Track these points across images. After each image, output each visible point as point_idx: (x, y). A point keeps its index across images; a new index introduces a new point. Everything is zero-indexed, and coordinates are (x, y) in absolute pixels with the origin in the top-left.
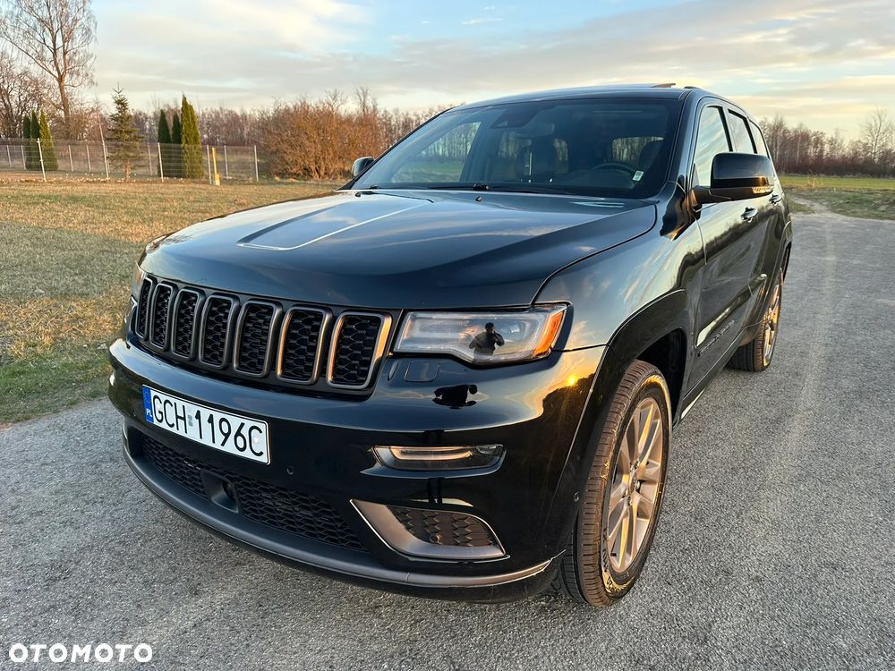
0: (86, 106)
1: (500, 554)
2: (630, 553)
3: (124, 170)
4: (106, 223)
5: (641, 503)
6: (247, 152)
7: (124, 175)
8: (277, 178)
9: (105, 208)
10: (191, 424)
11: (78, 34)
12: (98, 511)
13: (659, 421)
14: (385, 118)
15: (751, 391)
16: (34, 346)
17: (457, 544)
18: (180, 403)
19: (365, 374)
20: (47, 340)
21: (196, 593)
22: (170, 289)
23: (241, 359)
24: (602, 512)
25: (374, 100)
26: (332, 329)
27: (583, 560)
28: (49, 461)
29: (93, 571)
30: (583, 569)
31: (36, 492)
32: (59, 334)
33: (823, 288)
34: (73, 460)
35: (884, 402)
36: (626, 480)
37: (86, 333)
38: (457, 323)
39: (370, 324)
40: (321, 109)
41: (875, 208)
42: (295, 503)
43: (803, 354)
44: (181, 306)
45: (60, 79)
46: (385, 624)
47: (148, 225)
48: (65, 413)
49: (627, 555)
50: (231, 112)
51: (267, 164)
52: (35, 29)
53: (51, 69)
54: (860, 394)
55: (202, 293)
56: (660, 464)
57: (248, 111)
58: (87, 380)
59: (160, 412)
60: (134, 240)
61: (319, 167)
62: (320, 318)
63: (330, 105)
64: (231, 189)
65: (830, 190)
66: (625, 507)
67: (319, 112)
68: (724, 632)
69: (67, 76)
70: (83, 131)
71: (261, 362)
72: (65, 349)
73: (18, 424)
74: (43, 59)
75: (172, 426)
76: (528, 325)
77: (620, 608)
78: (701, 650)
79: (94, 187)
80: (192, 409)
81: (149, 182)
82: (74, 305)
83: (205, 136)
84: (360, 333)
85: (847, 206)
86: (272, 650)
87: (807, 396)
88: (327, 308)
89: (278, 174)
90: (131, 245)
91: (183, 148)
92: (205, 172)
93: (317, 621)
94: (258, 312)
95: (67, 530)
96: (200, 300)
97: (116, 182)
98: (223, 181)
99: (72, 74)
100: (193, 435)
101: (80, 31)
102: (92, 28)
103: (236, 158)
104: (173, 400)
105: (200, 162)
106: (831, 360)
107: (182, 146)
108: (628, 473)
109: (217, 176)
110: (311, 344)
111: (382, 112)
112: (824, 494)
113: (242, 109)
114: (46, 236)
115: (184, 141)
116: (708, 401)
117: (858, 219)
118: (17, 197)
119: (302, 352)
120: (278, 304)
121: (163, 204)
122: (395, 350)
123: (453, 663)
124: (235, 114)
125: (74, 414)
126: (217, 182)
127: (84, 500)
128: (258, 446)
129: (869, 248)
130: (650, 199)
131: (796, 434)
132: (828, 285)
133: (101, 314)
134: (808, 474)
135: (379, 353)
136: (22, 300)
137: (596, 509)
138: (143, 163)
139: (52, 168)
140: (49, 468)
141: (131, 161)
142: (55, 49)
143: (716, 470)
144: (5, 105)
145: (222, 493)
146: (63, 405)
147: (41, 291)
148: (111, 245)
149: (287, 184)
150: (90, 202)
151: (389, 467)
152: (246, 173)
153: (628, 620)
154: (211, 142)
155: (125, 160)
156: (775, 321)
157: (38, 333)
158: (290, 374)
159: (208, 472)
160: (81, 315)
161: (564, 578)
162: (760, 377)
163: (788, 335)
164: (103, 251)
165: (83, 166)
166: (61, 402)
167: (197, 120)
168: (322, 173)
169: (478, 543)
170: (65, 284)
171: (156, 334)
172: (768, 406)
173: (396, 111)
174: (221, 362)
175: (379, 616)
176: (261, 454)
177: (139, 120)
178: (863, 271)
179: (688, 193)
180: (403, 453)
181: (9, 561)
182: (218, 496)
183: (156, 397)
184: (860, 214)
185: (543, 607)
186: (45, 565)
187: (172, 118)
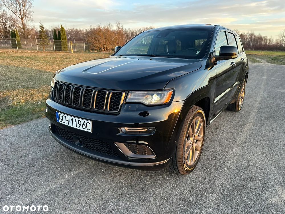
0: (31, 27)
1: (155, 157)
2: (193, 160)
3: (43, 48)
4: (38, 65)
5: (196, 146)
6: (81, 42)
7: (43, 50)
8: (91, 51)
9: (38, 61)
10: (70, 122)
11: (27, 4)
12: (42, 149)
13: (202, 123)
14: (125, 31)
15: (234, 117)
16: (19, 103)
17: (143, 154)
18: (67, 116)
19: (118, 108)
20: (23, 101)
21: (71, 170)
22: (63, 85)
23: (84, 104)
24: (183, 147)
25: (122, 26)
26: (109, 96)
27: (178, 160)
28: (26, 135)
29: (41, 164)
30: (178, 163)
31: (24, 144)
32: (26, 99)
33: (261, 87)
34: (33, 135)
35: (274, 121)
36: (191, 139)
37: (34, 99)
38: (143, 94)
39: (119, 94)
40: (105, 28)
41: (281, 61)
42: (99, 146)
43: (252, 106)
44: (67, 89)
45: (22, 19)
46: (124, 179)
47: (51, 66)
48: (30, 122)
49: (192, 161)
50: (76, 29)
51: (88, 46)
52: (14, 3)
53: (19, 16)
54: (268, 118)
55: (73, 86)
56: (202, 136)
57: (82, 29)
58: (36, 113)
59: (61, 119)
60: (48, 71)
61: (105, 48)
62: (106, 93)
63: (108, 27)
64: (77, 54)
65: (267, 55)
66: (191, 147)
67: (105, 30)
68: (218, 182)
69: (24, 18)
70: (29, 36)
71: (90, 105)
72: (28, 104)
73: (17, 125)
74: (17, 12)
75: (65, 123)
76: (162, 95)
77: (190, 175)
78: (211, 186)
79: (34, 54)
80: (70, 118)
81: (51, 52)
82: (31, 90)
83: (68, 37)
84: (117, 97)
85: (272, 61)
86: (92, 185)
87: (251, 119)
88: (108, 90)
89: (91, 50)
90: (46, 72)
91: (61, 41)
92: (68, 49)
93: (105, 178)
94: (89, 91)
95: (33, 154)
96: (72, 88)
97: (40, 52)
98: (74, 52)
99: (26, 17)
100: (70, 125)
101: (28, 3)
102: (32, 2)
103: (78, 44)
104: (65, 115)
105: (67, 46)
106: (260, 108)
107: (61, 40)
108: (192, 137)
109: (72, 50)
110: (103, 100)
111: (125, 30)
112: (252, 146)
113: (80, 29)
114: (20, 69)
115: (61, 39)
116: (221, 120)
117: (276, 65)
118: (10, 57)
119: (101, 102)
120: (94, 89)
121: (56, 59)
122: (126, 102)
123: (142, 189)
124: (78, 30)
125: (33, 123)
126: (72, 52)
127: (37, 146)
128: (89, 128)
129: (278, 74)
130: (200, 59)
131: (246, 129)
132: (263, 85)
133: (39, 93)
134: (248, 141)
135: (122, 102)
136: (15, 89)
137: (182, 146)
138: (48, 46)
139: (20, 48)
140: (26, 137)
141: (45, 45)
142: (20, 9)
143: (221, 139)
144: (5, 27)
145: (78, 142)
146: (29, 120)
147: (20, 86)
148: (40, 72)
149: (94, 53)
150: (33, 59)
151: (124, 133)
152: (81, 49)
153: (192, 178)
154: (70, 39)
155: (43, 45)
156: (243, 96)
157: (20, 99)
158: (98, 108)
159: (75, 135)
160: (33, 94)
161: (173, 165)
162: (238, 113)
163: (247, 101)
164: (38, 74)
165: (29, 47)
166: (29, 119)
167: (65, 32)
168: (105, 49)
169: (148, 154)
170: (27, 84)
171: (59, 97)
172: (239, 121)
173: (129, 29)
174: (78, 105)
175: (122, 177)
176: (90, 130)
177: (47, 32)
178: (274, 81)
179: (212, 57)
180: (128, 129)
181: (17, 162)
182: (77, 142)
183: (60, 115)
184: (276, 63)
185: (168, 175)
186: (28, 163)
187: (57, 31)
